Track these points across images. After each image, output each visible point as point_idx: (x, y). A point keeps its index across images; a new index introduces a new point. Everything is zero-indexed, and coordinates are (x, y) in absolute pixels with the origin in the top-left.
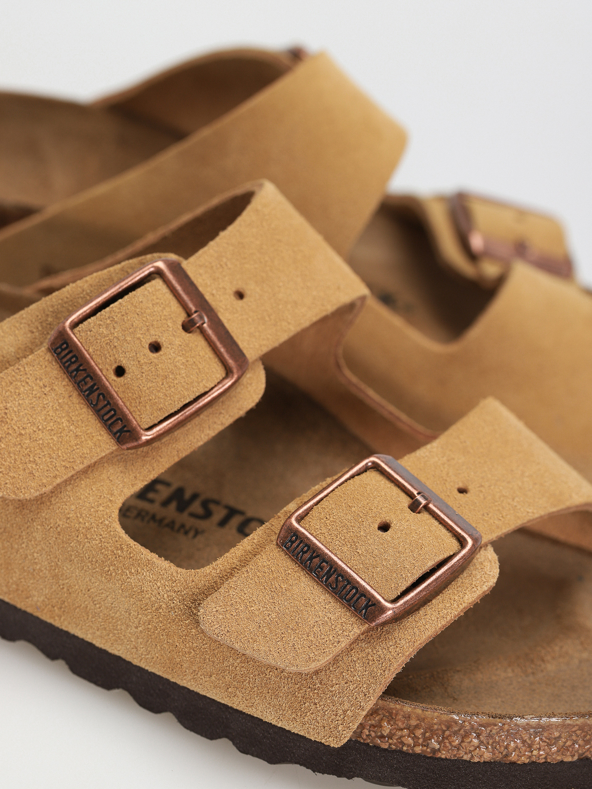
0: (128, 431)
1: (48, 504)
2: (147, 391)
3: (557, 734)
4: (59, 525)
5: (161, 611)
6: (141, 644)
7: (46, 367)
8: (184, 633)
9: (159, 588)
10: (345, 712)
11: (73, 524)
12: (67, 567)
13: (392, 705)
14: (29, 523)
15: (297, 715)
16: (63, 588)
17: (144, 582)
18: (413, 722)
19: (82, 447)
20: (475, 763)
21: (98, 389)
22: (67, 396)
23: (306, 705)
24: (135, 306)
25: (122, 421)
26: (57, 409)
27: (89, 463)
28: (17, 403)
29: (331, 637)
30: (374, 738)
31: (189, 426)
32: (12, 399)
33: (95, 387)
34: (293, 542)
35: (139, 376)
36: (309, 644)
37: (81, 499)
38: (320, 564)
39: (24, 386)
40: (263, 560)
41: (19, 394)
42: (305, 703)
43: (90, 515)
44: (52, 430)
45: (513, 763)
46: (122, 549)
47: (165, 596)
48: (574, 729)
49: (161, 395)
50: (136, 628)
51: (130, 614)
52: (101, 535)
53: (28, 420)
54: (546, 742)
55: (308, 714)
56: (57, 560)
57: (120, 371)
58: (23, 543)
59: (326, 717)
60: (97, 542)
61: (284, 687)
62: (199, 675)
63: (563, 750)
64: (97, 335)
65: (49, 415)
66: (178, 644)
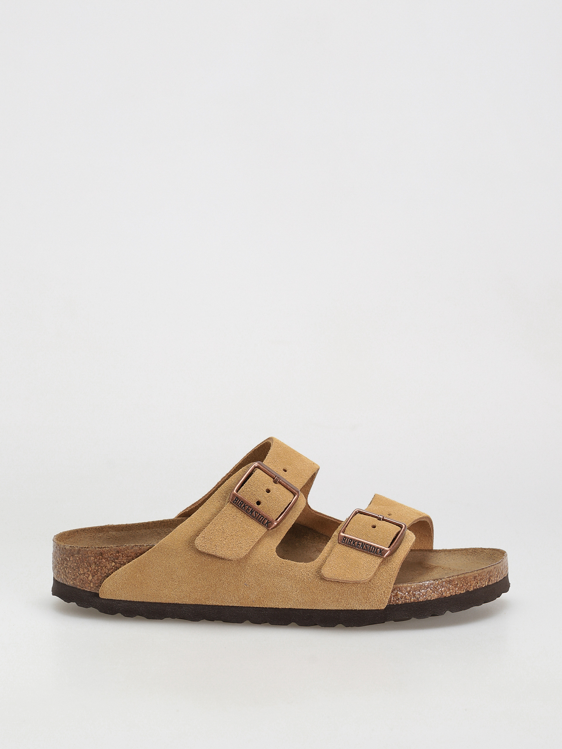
0: (270, 522)
1: (249, 558)
2: (271, 507)
3: (456, 582)
4: (256, 564)
5: (305, 580)
6: (299, 597)
7: (232, 509)
8: (316, 585)
9: (302, 572)
10: (384, 592)
11: (261, 562)
12: (263, 579)
13: (399, 586)
14: (243, 568)
15: (367, 600)
16: (263, 588)
17: (295, 572)
18: (409, 589)
19: (255, 533)
20: (433, 600)
21: (254, 510)
22: (243, 517)
23: (369, 595)
24: (256, 478)
25: (266, 519)
26: (241, 523)
27: (260, 538)
28: (226, 525)
29: (372, 566)
30: (396, 601)
31: (287, 518)
32: (224, 524)
33: (253, 510)
34: (345, 540)
35: (267, 502)
36: (365, 570)
37: (261, 552)
38: (358, 544)
39: (226, 518)
40: (336, 550)
41: (226, 522)
42: (369, 594)
43: (266, 556)
44: (242, 530)
45: (445, 597)
46: (283, 563)
47: (305, 574)
48: (461, 579)
49: (276, 507)
50: (296, 591)
51: (293, 587)
52: (273, 562)
53: (233, 529)
54: (454, 586)
55: (371, 598)
56: (258, 578)
57: (259, 503)
58: (243, 577)
59: (378, 596)
60: (273, 565)
61: (359, 591)
62: (325, 600)
63: (460, 588)
64: (247, 492)
65: (239, 526)
66: (314, 591)
